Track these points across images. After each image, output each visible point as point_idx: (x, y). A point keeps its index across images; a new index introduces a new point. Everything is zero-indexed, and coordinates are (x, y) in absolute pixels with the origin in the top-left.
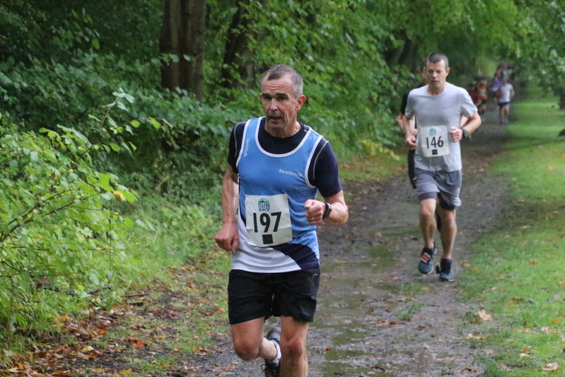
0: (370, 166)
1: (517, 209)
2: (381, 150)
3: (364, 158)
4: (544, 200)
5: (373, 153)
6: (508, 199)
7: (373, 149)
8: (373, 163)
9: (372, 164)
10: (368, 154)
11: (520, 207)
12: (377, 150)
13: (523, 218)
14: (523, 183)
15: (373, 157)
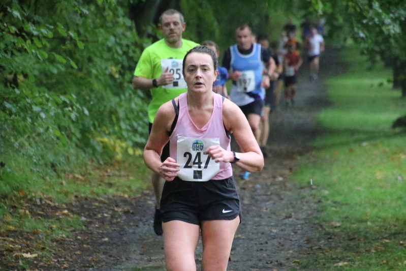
0: (114, 175)
1: (329, 236)
2: (131, 151)
3: (106, 164)
4: (369, 223)
5: (119, 157)
6: (317, 221)
7: (118, 149)
8: (119, 170)
9: (117, 173)
10: (111, 158)
11: (334, 234)
12: (125, 151)
13: (339, 250)
14: (339, 199)
15: (118, 162)
